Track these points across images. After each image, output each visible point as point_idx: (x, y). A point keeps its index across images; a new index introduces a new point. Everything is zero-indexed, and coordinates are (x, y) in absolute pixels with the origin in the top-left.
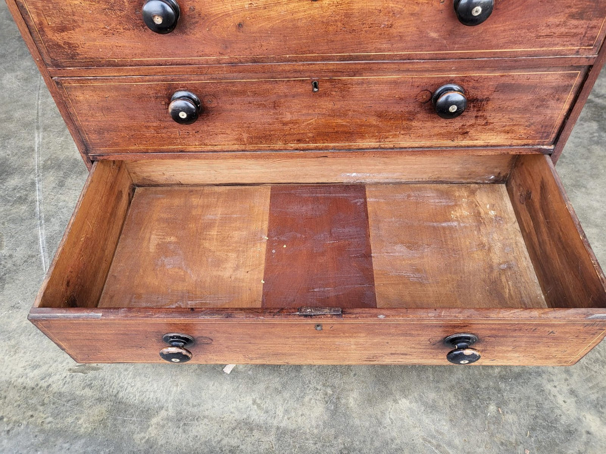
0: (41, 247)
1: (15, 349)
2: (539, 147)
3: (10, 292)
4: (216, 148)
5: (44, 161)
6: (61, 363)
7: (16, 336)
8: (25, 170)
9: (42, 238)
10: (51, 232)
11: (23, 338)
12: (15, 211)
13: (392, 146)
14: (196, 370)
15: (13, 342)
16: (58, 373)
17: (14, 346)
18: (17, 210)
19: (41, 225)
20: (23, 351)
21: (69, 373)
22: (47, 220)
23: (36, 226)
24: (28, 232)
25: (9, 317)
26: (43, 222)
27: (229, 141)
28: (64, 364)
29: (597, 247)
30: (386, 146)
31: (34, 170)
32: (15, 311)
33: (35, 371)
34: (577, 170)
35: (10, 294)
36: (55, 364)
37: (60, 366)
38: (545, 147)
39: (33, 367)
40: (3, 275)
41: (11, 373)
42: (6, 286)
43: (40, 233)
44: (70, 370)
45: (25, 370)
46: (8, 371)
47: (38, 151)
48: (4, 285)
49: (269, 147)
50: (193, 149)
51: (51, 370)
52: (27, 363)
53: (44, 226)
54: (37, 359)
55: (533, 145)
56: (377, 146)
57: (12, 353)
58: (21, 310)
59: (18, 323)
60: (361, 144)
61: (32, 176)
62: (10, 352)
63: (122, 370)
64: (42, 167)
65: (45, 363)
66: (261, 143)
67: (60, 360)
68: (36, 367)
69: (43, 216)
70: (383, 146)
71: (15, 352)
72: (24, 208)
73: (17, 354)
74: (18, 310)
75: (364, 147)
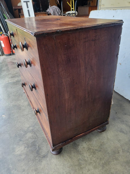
58: (11, 89)
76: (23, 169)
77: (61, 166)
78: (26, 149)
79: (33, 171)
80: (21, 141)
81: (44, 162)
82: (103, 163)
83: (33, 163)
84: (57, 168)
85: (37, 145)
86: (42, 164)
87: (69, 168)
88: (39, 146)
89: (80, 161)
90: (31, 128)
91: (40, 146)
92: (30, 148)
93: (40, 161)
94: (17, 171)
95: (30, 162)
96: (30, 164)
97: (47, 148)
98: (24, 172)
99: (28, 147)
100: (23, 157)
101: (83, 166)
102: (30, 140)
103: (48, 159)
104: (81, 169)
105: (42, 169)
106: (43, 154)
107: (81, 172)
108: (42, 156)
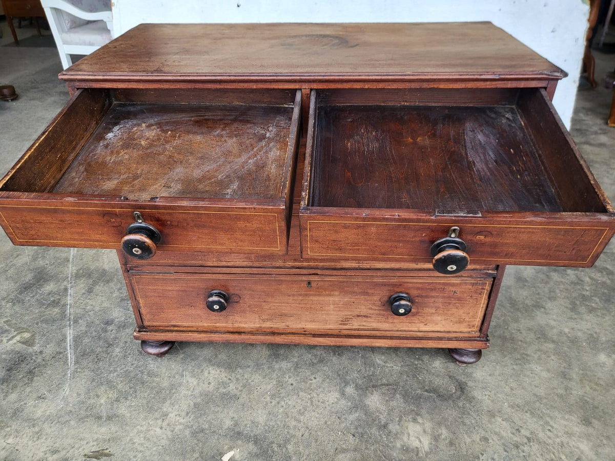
0: (69, 345)
1: (38, 435)
2: (485, 271)
3: (38, 384)
4: (229, 264)
5: (77, 271)
6: (78, 449)
7: (40, 423)
8: (60, 277)
9: (70, 336)
10: (78, 332)
11: (46, 426)
12: (48, 312)
13: (368, 267)
14: (198, 458)
15: (37, 429)
16: (74, 459)
17: (37, 433)
18: (50, 312)
19: (70, 326)
20: (45, 438)
21: (84, 459)
22: (76, 321)
23: (65, 326)
24: (58, 331)
25: (35, 407)
26: (72, 323)
27: (240, 259)
28: (80, 450)
29: (553, 360)
30: (364, 266)
31: (68, 277)
32: (41, 401)
33: (54, 456)
34: (537, 292)
35: (38, 386)
36: (72, 450)
37: (76, 452)
38: (490, 272)
39: (53, 452)
40: (33, 369)
41: (32, 457)
42: (35, 378)
43: (68, 333)
44: (85, 455)
45: (46, 454)
46: (30, 455)
47: (73, 262)
48: (33, 377)
49: (272, 264)
50: (211, 265)
51: (68, 455)
52: (48, 448)
53: (72, 326)
54: (57, 445)
55: (480, 270)
56: (357, 267)
57: (35, 439)
58: (46, 400)
59: (43, 412)
60: (344, 264)
61: (65, 283)
62: (34, 437)
63: (132, 457)
64: (74, 275)
65: (63, 449)
66: (265, 261)
67: (76, 446)
68: (55, 452)
69: (72, 318)
70: (361, 267)
71: (38, 438)
72: (56, 310)
73: (39, 440)
74: (43, 400)
75: (347, 267)
76: (480, 440)
77: (498, 367)
78: (420, 420)
79: (493, 420)
80: (385, 426)
81: (477, 394)
82: (511, 307)
83: (472, 416)
84: (499, 375)
85: (419, 392)
86: (480, 398)
87: (505, 356)
88: (426, 391)
89: (496, 334)
90: (350, 390)
91: (426, 388)
92: (423, 412)
93: (471, 399)
94: (482, 455)
95: (467, 421)
96: (473, 421)
97: (437, 376)
98: (490, 441)
99: (418, 415)
100: (444, 432)
101: (507, 335)
102: (394, 403)
103: (470, 384)
104: (513, 341)
105: (492, 401)
106: (453, 389)
107: (520, 343)
108: (459, 393)
